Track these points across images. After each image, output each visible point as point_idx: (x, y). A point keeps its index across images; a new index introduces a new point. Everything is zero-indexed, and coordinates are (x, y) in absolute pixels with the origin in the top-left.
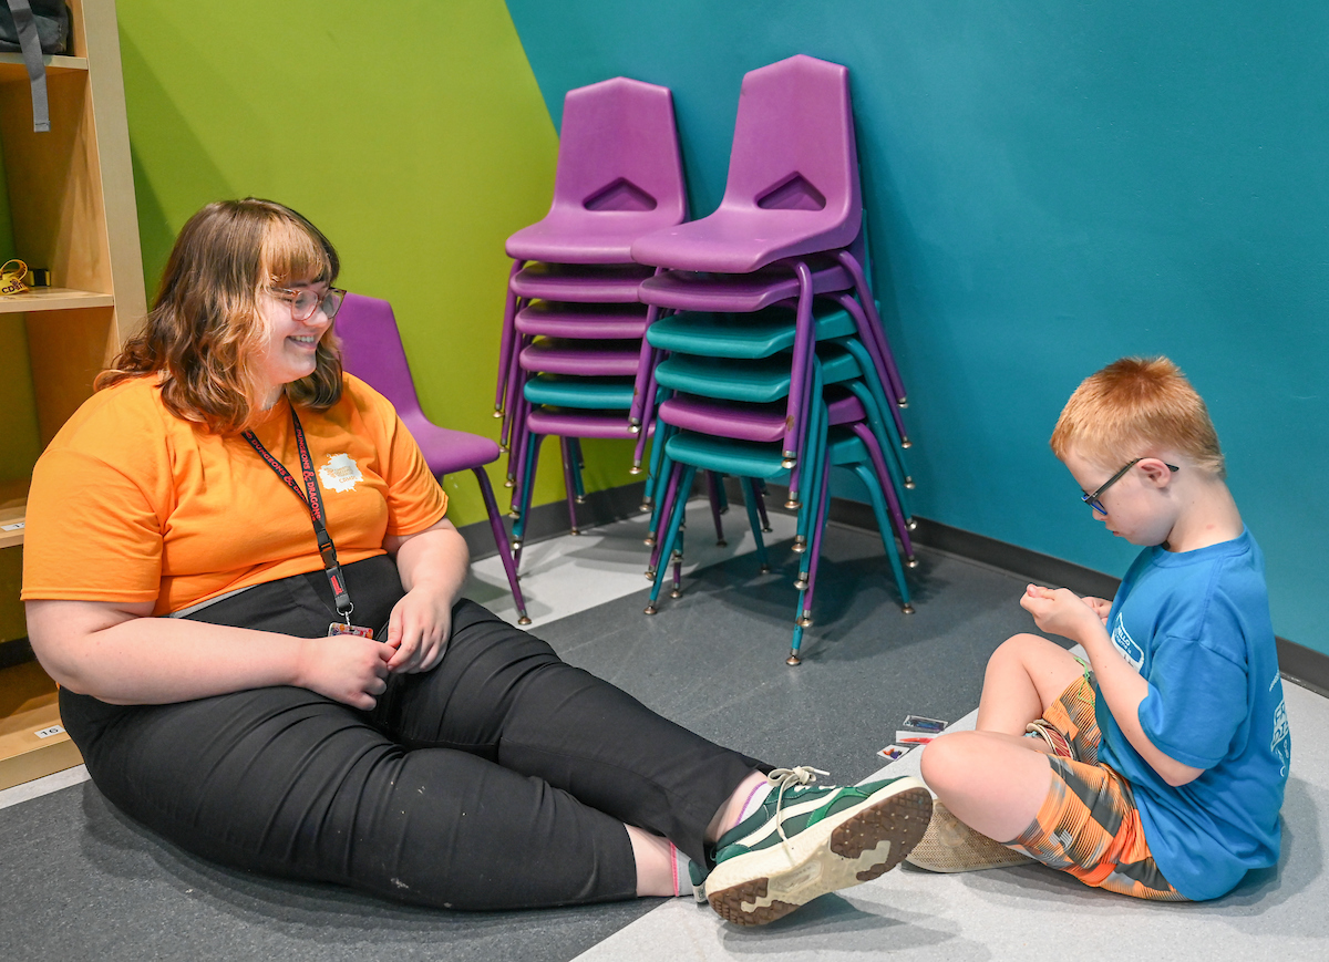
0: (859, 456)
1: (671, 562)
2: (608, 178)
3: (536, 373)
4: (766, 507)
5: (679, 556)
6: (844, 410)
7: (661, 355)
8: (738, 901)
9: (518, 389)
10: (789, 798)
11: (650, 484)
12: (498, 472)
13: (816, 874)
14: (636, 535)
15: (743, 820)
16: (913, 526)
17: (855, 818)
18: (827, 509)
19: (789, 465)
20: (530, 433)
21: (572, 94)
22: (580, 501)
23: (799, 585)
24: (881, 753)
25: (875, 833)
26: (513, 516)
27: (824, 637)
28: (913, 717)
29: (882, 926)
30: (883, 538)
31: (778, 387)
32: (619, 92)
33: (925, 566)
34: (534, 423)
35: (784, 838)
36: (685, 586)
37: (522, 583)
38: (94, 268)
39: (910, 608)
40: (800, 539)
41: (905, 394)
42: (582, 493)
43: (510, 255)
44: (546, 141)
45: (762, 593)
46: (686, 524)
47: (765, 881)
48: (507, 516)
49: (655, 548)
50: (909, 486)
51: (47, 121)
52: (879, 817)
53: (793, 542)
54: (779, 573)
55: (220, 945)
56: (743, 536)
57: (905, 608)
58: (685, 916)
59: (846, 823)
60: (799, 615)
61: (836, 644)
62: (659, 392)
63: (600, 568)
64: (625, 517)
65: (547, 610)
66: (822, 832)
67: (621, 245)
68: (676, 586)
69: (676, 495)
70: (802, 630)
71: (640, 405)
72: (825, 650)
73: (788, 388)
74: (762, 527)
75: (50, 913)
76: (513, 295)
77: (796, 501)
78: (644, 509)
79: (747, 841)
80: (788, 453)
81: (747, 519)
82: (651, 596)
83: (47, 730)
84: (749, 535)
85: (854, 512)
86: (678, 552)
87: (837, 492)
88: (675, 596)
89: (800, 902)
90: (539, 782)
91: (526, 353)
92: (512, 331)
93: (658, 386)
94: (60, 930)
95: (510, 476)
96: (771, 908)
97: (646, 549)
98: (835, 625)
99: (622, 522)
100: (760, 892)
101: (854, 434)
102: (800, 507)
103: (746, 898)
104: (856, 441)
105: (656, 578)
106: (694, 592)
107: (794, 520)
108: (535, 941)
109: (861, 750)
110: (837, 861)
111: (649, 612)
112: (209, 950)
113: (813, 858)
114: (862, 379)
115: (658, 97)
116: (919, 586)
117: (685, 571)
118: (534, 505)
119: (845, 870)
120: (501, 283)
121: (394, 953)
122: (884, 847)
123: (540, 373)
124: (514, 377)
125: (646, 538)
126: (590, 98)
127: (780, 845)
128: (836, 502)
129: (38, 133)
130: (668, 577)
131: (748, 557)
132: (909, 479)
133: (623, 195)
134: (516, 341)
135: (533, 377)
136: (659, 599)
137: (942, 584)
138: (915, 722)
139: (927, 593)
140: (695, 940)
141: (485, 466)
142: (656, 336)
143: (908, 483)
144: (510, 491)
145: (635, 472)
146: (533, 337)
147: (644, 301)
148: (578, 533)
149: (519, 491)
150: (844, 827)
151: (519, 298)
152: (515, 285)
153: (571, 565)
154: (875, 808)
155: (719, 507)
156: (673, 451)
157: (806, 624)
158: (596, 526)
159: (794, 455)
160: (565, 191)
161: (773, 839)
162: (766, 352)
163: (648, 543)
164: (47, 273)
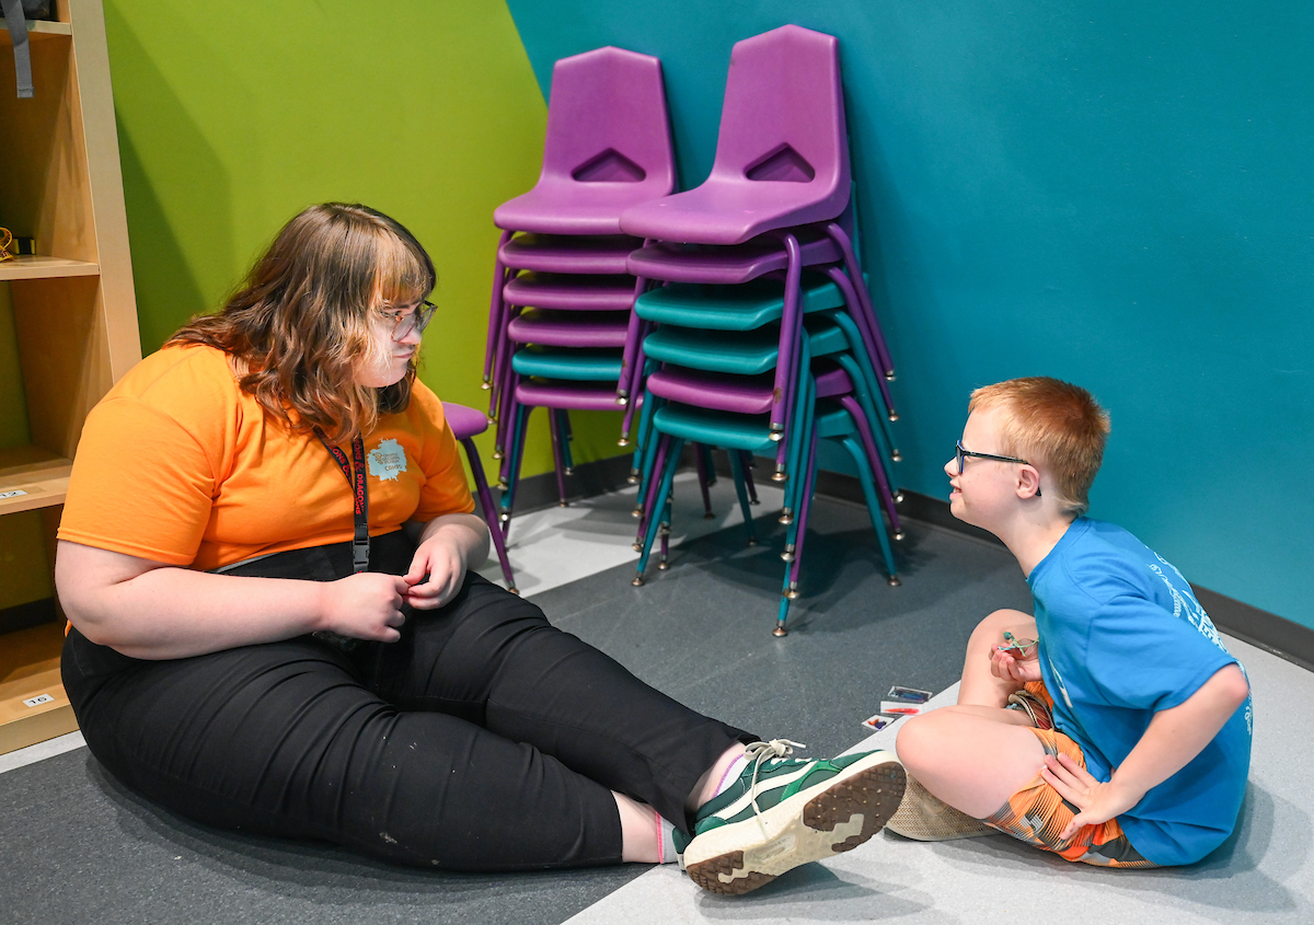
0: (846, 428)
1: (659, 534)
2: (597, 149)
3: (524, 344)
4: (754, 480)
5: (667, 528)
6: (832, 383)
7: (649, 327)
8: (716, 873)
9: (506, 361)
10: (765, 771)
11: (637, 456)
12: (486, 444)
13: (791, 846)
14: (624, 507)
15: (720, 792)
16: (900, 499)
17: (827, 792)
18: (814, 482)
19: (776, 437)
20: (518, 405)
21: (561, 63)
22: (568, 473)
23: (786, 557)
24: (865, 723)
25: (847, 806)
26: (502, 487)
27: (811, 609)
28: (899, 688)
29: (863, 896)
30: (869, 510)
31: (766, 360)
32: (608, 62)
33: (911, 539)
34: (522, 394)
35: (758, 812)
36: (672, 557)
37: (511, 554)
38: (79, 237)
39: (896, 580)
40: (786, 511)
41: (892, 368)
42: (571, 465)
43: (498, 225)
44: (535, 111)
45: (750, 565)
46: (674, 496)
47: (741, 853)
48: (495, 488)
49: (643, 520)
50: (896, 459)
51: (30, 87)
52: (851, 792)
53: (780, 514)
54: (764, 545)
55: (209, 911)
56: (731, 508)
57: (890, 580)
58: (670, 883)
59: (817, 798)
60: (786, 586)
61: (823, 615)
62: (647, 364)
63: (588, 540)
64: (613, 489)
65: (535, 581)
66: (795, 805)
67: (610, 215)
68: (664, 557)
69: (664, 466)
70: (789, 601)
71: (628, 376)
72: (810, 622)
73: (775, 360)
74: (749, 499)
75: (40, 880)
76: (501, 266)
77: (783, 473)
78: (632, 481)
79: (724, 814)
80: (775, 426)
81: (734, 491)
82: (639, 568)
83: (35, 699)
84: (737, 507)
85: (840, 485)
86: (666, 524)
87: (825, 464)
88: (662, 567)
89: (778, 873)
90: (528, 748)
91: (515, 325)
92: (500, 302)
93: (646, 358)
94: (50, 896)
95: (499, 448)
96: (748, 879)
97: (633, 521)
98: (823, 597)
99: (611, 494)
100: (736, 865)
101: (841, 407)
102: (788, 479)
103: (722, 869)
104: (843, 414)
105: (644, 550)
106: (681, 564)
107: (781, 492)
108: (522, 907)
109: (845, 720)
110: (811, 834)
111: (636, 584)
112: (197, 916)
113: (786, 831)
114: (850, 352)
115: (648, 66)
116: (905, 558)
117: (673, 543)
118: (522, 476)
119: (820, 842)
120: (490, 254)
121: (382, 919)
122: (857, 820)
123: (529, 345)
124: (503, 349)
125: (633, 510)
126: (579, 67)
127: (755, 817)
128: (822, 475)
129: (22, 99)
130: (656, 549)
131: (735, 529)
132: (896, 451)
133: (612, 166)
134: (504, 312)
135: (522, 348)
136: (646, 570)
137: (929, 556)
138: (899, 693)
139: (913, 565)
140: (679, 906)
141: (473, 438)
142: (645, 308)
143: (895, 456)
144: (499, 462)
145: (622, 443)
146: (521, 308)
147: (632, 273)
148: (567, 505)
149: (507, 462)
150: (815, 801)
151: (507, 269)
152: (504, 256)
153: (560, 536)
154: (846, 783)
155: (707, 480)
156: (662, 423)
157: (793, 596)
158: (585, 498)
159: (781, 427)
160: (553, 161)
161: (747, 813)
162: (754, 324)
163: (635, 515)
164: (33, 242)
